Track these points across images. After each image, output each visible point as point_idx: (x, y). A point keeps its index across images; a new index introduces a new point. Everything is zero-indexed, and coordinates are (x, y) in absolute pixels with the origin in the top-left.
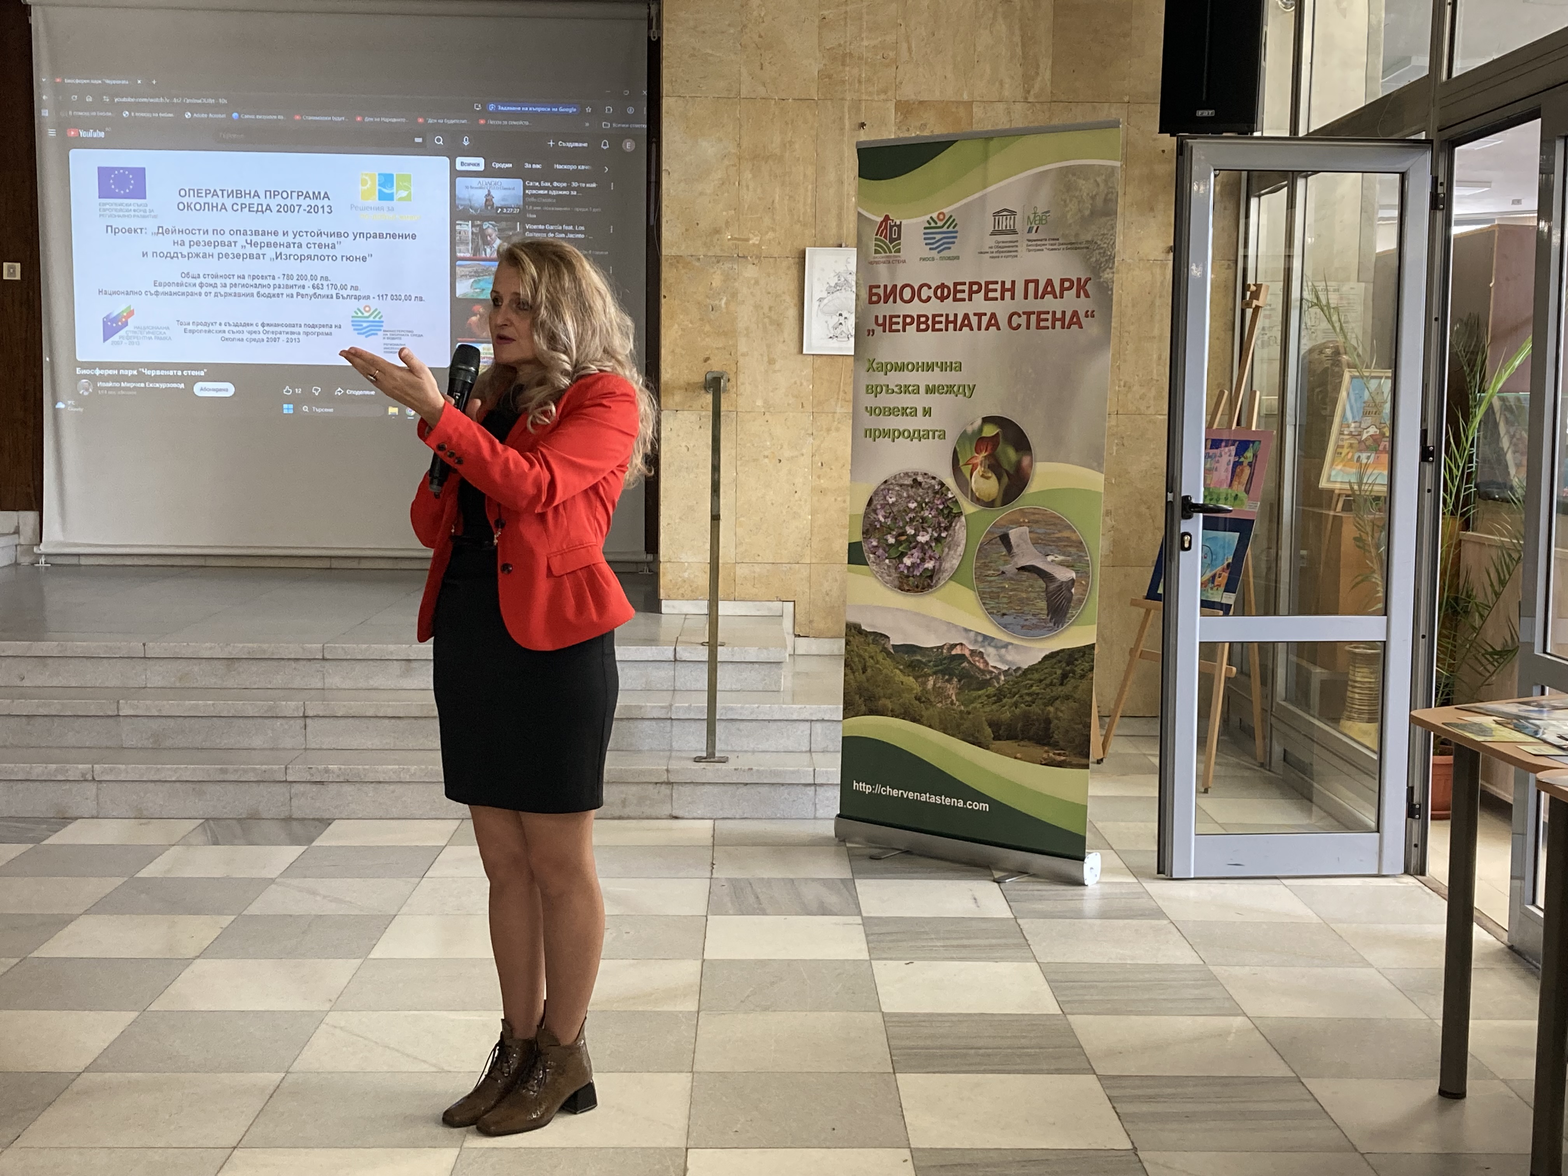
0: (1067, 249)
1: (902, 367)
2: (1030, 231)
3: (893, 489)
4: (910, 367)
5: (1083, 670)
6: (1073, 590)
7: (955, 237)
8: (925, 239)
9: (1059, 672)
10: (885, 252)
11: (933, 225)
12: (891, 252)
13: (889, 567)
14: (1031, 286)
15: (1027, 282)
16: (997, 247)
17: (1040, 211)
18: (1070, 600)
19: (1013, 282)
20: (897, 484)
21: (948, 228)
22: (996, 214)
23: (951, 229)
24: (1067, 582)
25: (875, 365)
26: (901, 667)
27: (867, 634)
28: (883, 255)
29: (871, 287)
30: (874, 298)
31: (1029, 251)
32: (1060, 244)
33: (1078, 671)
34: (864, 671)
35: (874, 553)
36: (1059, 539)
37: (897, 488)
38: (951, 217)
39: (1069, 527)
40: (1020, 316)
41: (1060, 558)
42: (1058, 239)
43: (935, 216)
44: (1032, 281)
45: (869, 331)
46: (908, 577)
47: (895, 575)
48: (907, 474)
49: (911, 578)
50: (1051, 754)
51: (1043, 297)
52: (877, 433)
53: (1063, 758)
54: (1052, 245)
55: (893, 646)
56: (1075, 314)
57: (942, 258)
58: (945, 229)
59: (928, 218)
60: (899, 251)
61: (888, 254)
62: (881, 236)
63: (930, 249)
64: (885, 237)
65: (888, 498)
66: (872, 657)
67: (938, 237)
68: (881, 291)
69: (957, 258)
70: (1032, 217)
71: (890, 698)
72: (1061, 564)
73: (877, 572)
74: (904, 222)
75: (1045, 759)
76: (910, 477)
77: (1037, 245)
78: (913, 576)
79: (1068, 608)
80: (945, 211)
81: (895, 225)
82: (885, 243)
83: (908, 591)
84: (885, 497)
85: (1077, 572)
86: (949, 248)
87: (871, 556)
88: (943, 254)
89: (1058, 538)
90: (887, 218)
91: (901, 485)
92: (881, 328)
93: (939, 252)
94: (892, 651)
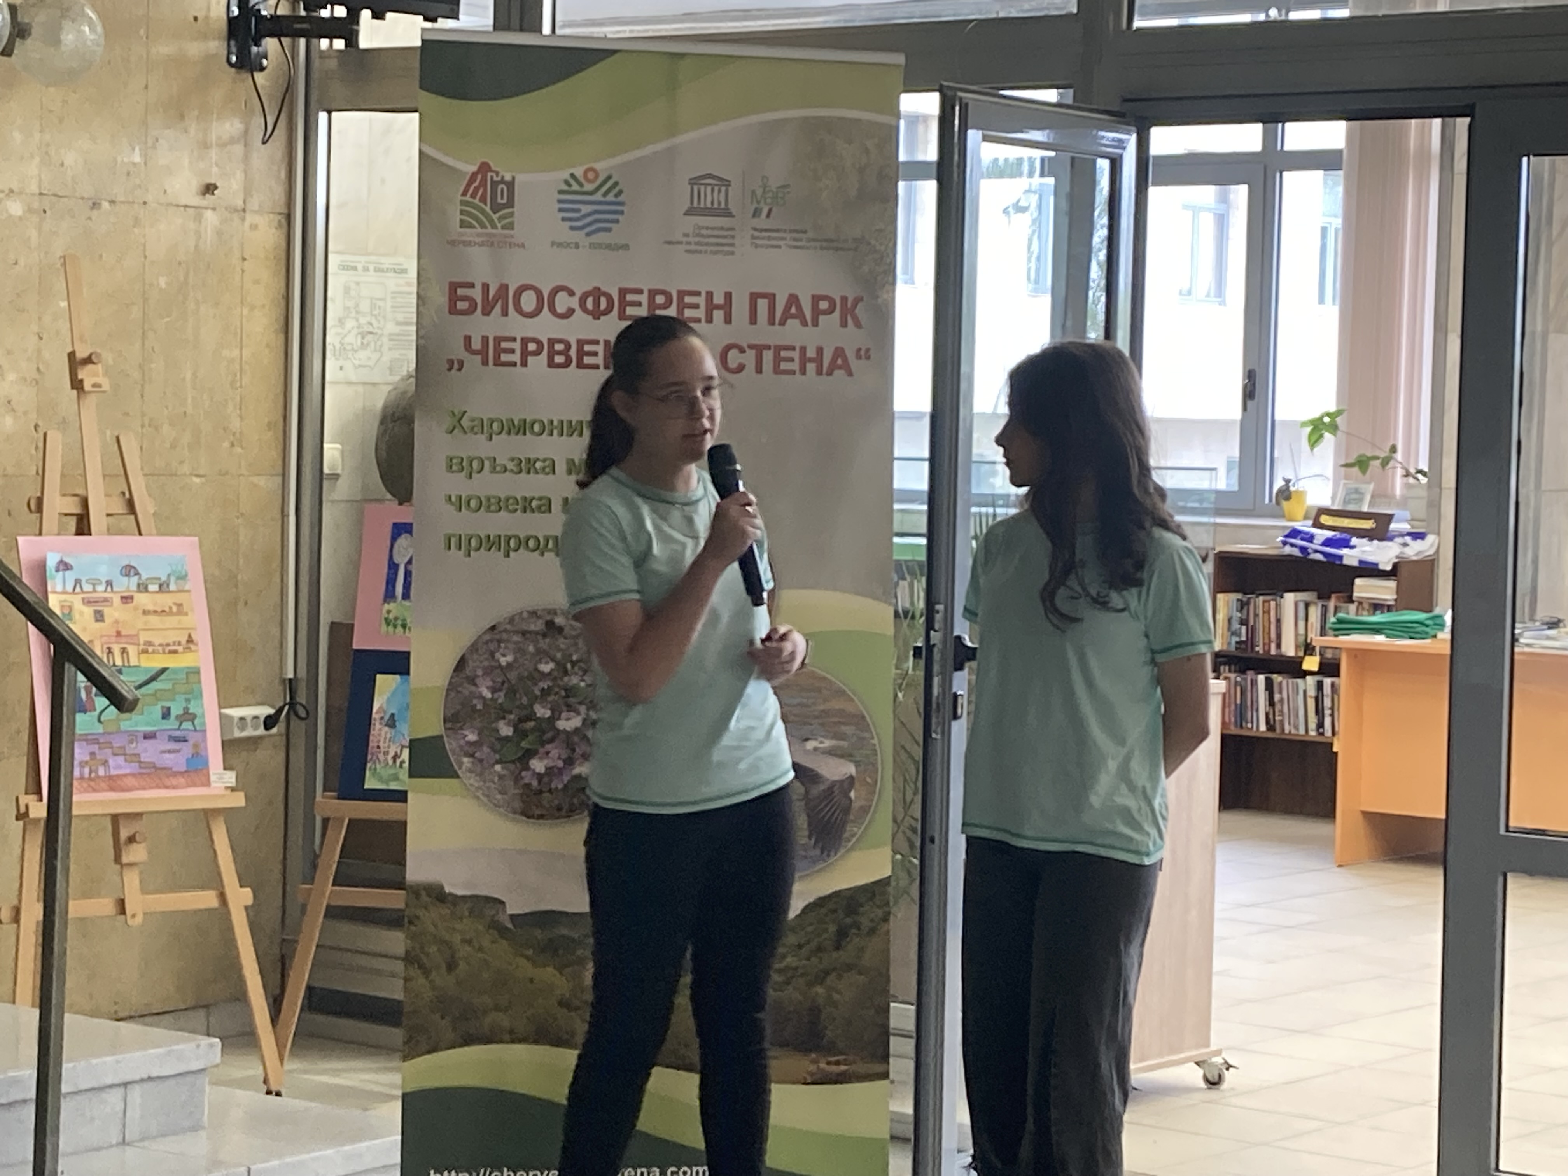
0: (822, 248)
1: (522, 428)
2: (756, 213)
3: (508, 641)
4: (537, 428)
5: (872, 921)
6: (852, 794)
7: (622, 213)
8: (560, 210)
9: (832, 928)
10: (483, 226)
11: (576, 187)
12: (494, 226)
13: (501, 777)
14: (762, 304)
15: (754, 297)
16: (699, 235)
17: (774, 184)
18: (847, 810)
19: (728, 296)
20: (516, 632)
21: (605, 194)
22: (694, 181)
23: (611, 197)
24: (841, 782)
25: (465, 422)
26: (530, 952)
27: (456, 900)
28: (479, 230)
29: (454, 287)
30: (462, 305)
31: (757, 246)
32: (809, 240)
33: (865, 923)
34: (451, 966)
35: (472, 756)
36: (826, 713)
37: (516, 638)
38: (609, 178)
39: (841, 693)
40: (742, 351)
41: (828, 743)
42: (805, 232)
43: (579, 172)
44: (763, 296)
45: (451, 362)
46: (541, 792)
47: (513, 791)
48: (534, 614)
49: (546, 795)
50: (823, 1065)
51: (783, 323)
52: (474, 543)
53: (843, 1068)
54: (795, 240)
55: (512, 917)
56: (839, 352)
57: (592, 246)
58: (598, 197)
59: (566, 175)
60: (510, 226)
61: (490, 230)
62: (473, 196)
63: (572, 228)
64: (483, 200)
65: (497, 655)
66: (469, 942)
67: (586, 209)
68: (477, 294)
69: (626, 247)
70: (759, 192)
71: (505, 1010)
72: (831, 752)
73: (478, 788)
74: (520, 178)
75: (812, 1074)
76: (539, 617)
77: (769, 238)
78: (550, 791)
79: (844, 823)
80: (598, 166)
81: (503, 181)
82: (483, 212)
83: (541, 817)
84: (492, 654)
85: (857, 764)
86: (609, 230)
87: (466, 760)
88: (595, 239)
89: (823, 711)
90: (485, 168)
91: (524, 633)
92: (478, 358)
93: (588, 234)
94: (510, 926)
